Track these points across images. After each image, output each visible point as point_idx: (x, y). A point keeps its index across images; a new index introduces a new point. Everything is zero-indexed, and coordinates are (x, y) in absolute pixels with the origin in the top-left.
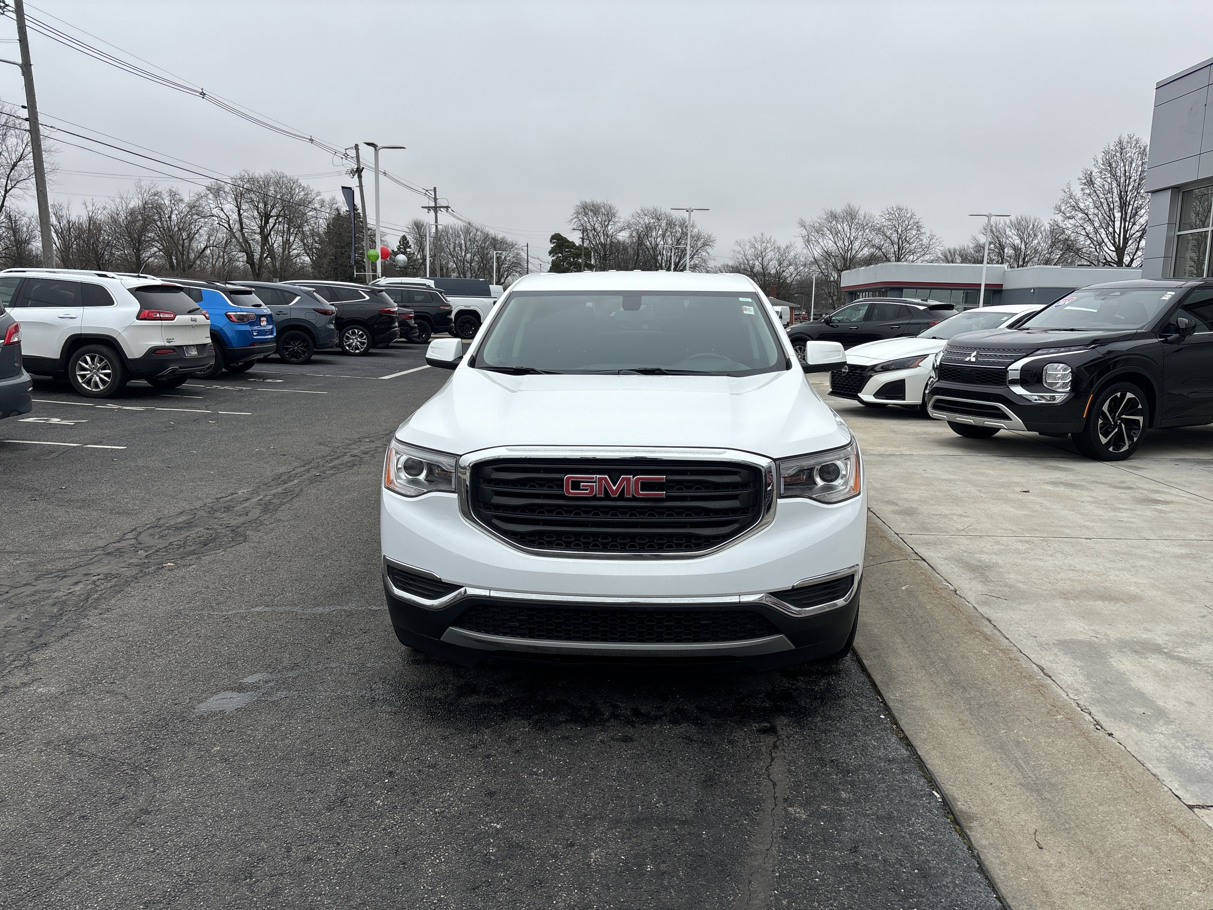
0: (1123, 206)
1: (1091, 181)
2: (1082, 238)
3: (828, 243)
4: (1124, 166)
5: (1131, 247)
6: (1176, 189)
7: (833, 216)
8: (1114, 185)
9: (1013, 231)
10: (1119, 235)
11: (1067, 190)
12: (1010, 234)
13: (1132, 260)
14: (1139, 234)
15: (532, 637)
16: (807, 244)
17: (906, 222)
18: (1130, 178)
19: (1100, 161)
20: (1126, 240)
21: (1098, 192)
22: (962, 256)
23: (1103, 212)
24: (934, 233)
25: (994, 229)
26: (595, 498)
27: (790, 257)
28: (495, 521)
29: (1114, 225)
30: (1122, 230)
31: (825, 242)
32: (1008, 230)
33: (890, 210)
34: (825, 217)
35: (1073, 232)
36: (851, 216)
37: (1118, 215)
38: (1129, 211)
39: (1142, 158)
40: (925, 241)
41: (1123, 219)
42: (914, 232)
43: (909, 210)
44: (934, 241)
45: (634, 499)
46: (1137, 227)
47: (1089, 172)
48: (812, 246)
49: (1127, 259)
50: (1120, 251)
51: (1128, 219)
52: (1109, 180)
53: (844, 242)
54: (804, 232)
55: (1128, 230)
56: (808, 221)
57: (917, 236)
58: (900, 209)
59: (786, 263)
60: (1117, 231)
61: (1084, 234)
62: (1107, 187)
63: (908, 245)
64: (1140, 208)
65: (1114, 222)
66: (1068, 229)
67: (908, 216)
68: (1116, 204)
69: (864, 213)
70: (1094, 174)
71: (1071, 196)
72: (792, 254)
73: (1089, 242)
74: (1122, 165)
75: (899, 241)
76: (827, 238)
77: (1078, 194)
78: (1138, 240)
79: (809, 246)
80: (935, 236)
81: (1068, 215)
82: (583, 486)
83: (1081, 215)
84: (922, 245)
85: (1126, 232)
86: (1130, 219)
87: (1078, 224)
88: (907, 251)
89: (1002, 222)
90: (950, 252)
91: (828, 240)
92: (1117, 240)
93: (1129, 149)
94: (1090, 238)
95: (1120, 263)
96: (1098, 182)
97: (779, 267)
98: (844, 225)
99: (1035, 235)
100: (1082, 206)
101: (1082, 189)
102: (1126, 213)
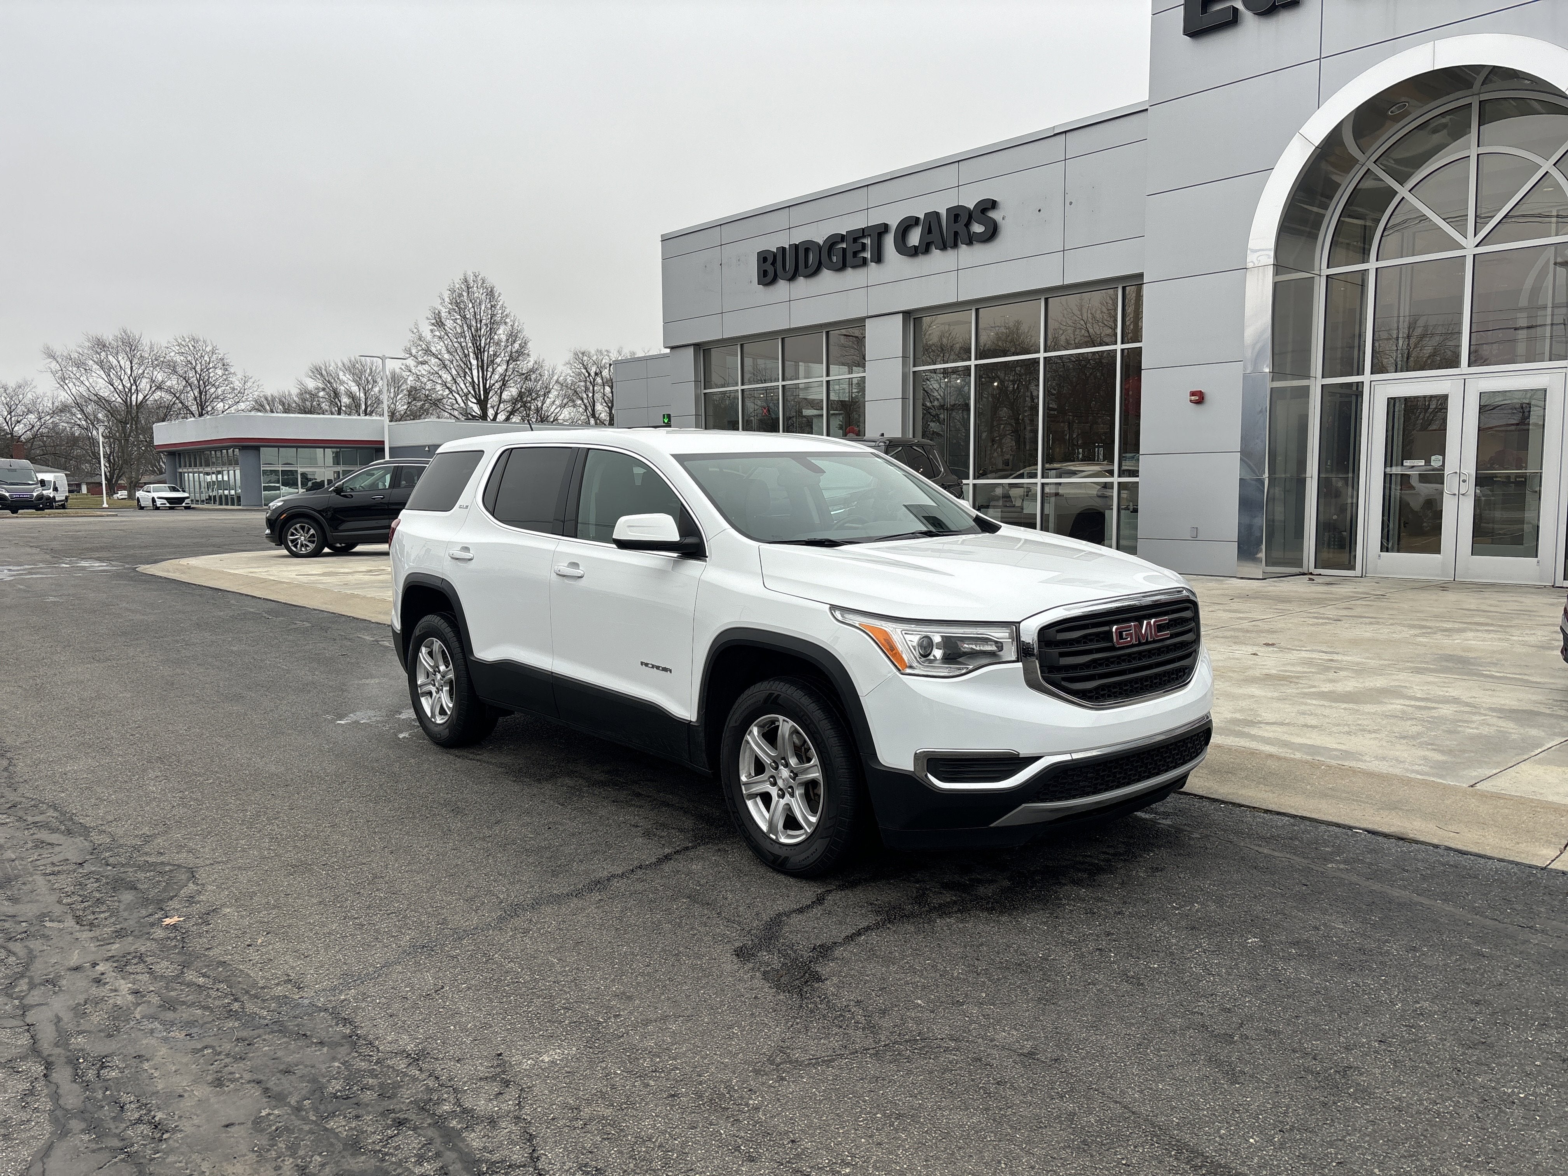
0: (479, 352)
1: (441, 321)
2: (438, 387)
3: (99, 383)
4: (473, 307)
5: (493, 400)
7: (101, 345)
8: (466, 328)
9: (347, 376)
10: (479, 385)
11: (415, 331)
12: (345, 379)
13: (496, 414)
14: (497, 385)
16: (62, 383)
17: (206, 358)
18: (481, 321)
19: (447, 300)
20: (487, 392)
21: (450, 335)
22: (283, 405)
23: (458, 358)
24: (249, 374)
25: (324, 373)
27: (26, 401)
29: (472, 374)
30: (481, 380)
31: (91, 380)
32: (341, 374)
33: (180, 341)
34: (87, 344)
35: (429, 380)
36: (130, 346)
37: (474, 362)
38: (485, 359)
39: (490, 301)
40: (237, 384)
41: (481, 367)
42: (220, 372)
43: (209, 342)
44: (249, 384)
46: (496, 377)
47: (437, 312)
48: (71, 385)
49: (491, 412)
50: (483, 404)
51: (485, 368)
52: (459, 321)
53: (122, 381)
54: (54, 366)
55: (486, 380)
56: (59, 349)
57: (225, 377)
58: (195, 340)
59: (20, 409)
60: (476, 381)
61: (440, 382)
62: (459, 331)
63: (213, 390)
64: (495, 355)
65: (471, 369)
66: (423, 376)
67: (208, 349)
68: (470, 350)
69: (149, 344)
70: (443, 314)
71: (420, 338)
72: (29, 396)
73: (447, 392)
74: (470, 305)
75: (199, 382)
76: (93, 374)
77: (428, 336)
78: (499, 391)
79: (66, 387)
80: (251, 378)
81: (420, 360)
83: (434, 361)
84: (234, 389)
85: (485, 379)
86: (487, 368)
87: (432, 371)
88: (213, 396)
89: (333, 364)
90: (266, 399)
91: (95, 379)
92: (477, 390)
93: (475, 289)
94: (448, 388)
95: (484, 417)
96: (449, 324)
97: (9, 416)
98: (120, 358)
99: (375, 382)
100: (433, 349)
101: (432, 331)
102: (482, 361)
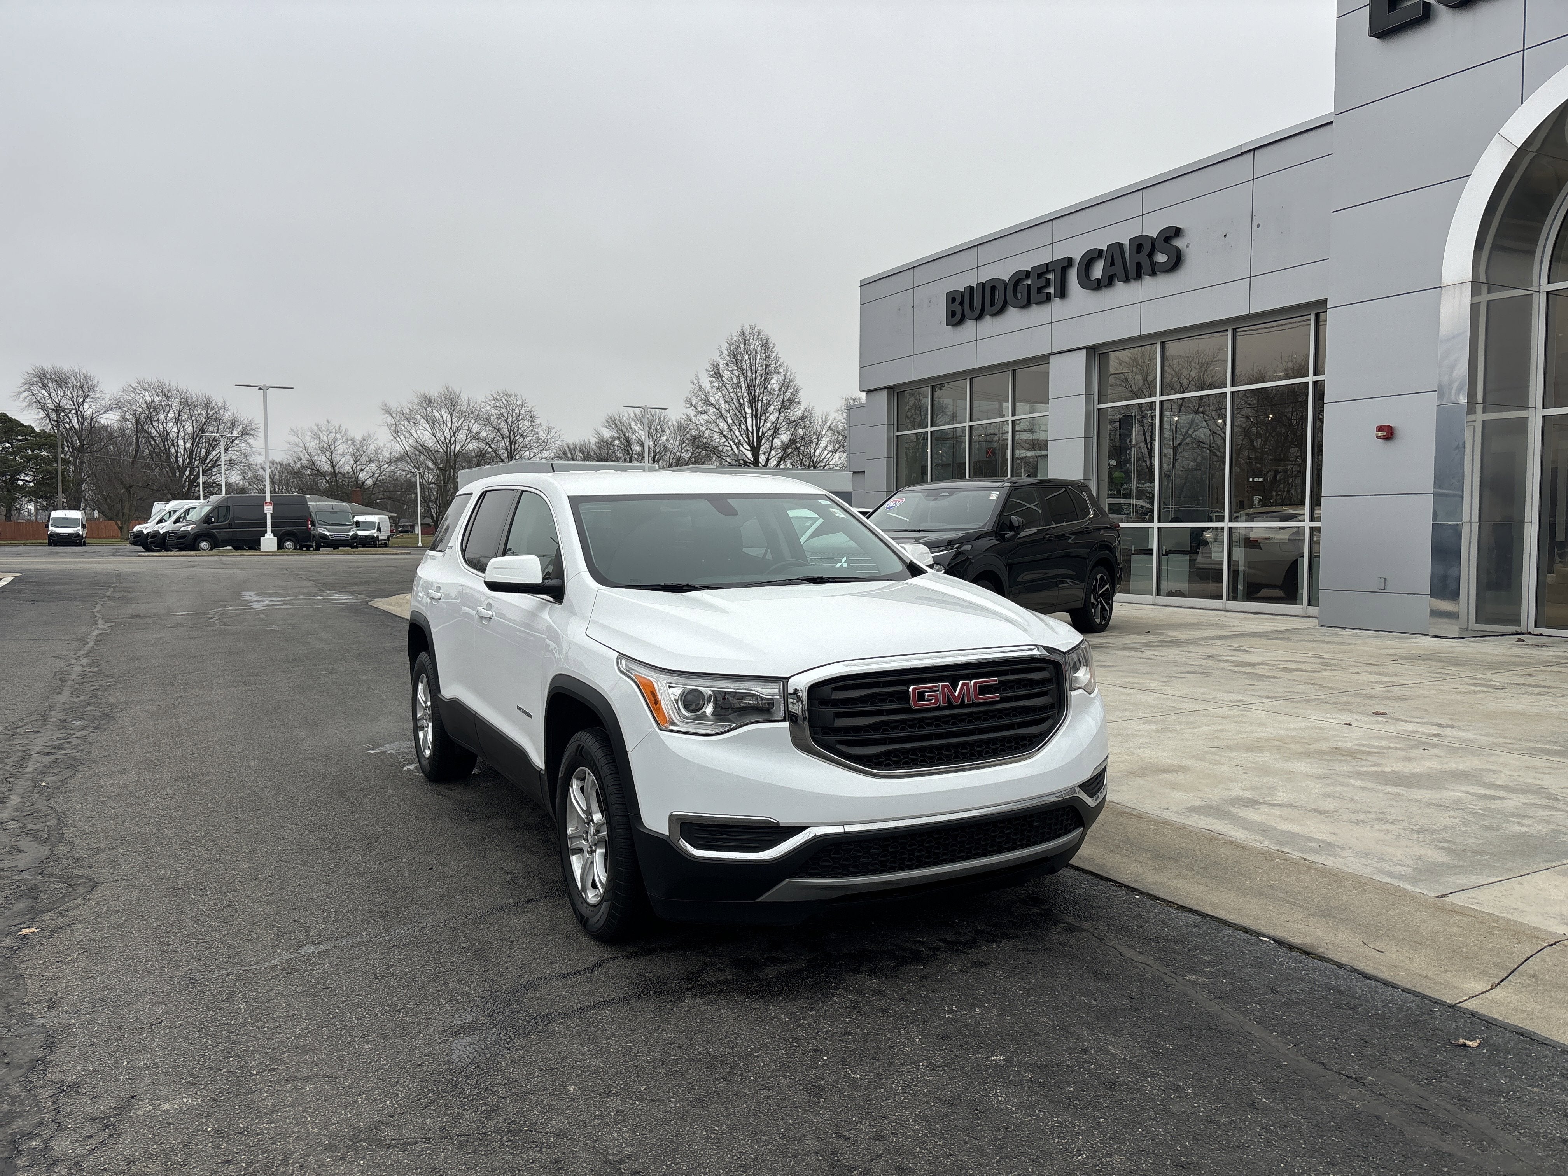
0: (753, 401)
1: (719, 373)
2: (716, 435)
3: (425, 436)
4: (749, 358)
5: (765, 447)
6: (890, 389)
7: (428, 401)
8: (742, 379)
9: (639, 425)
10: (752, 433)
11: (696, 382)
12: (636, 428)
13: (768, 460)
14: (770, 433)
15: (883, 872)
16: (395, 435)
17: (517, 411)
18: (756, 372)
19: (725, 352)
20: (759, 439)
21: (727, 385)
22: (583, 453)
23: (734, 408)
24: (552, 425)
25: (618, 422)
26: (939, 708)
27: (369, 451)
28: (839, 747)
29: (746, 422)
30: (754, 428)
31: (419, 433)
32: (633, 423)
33: (495, 396)
34: (417, 401)
35: (707, 429)
36: (451, 401)
37: (749, 411)
38: (759, 407)
39: (765, 353)
40: (542, 435)
41: (755, 416)
42: (527, 424)
43: (519, 396)
44: (552, 434)
45: (973, 705)
46: (769, 425)
47: (716, 364)
48: (402, 437)
49: (762, 459)
50: (755, 451)
51: (759, 416)
52: (736, 373)
53: (443, 433)
54: (390, 420)
55: (760, 428)
56: (394, 405)
57: (531, 428)
58: (509, 396)
59: (364, 459)
60: (750, 428)
61: (717, 430)
62: (735, 381)
63: (521, 440)
64: (769, 404)
65: (745, 418)
66: (701, 424)
67: (518, 403)
68: (745, 399)
69: (467, 399)
70: (721, 366)
71: (700, 389)
72: (372, 447)
73: (723, 440)
74: (747, 357)
75: (510, 433)
76: (421, 427)
77: (707, 386)
78: (771, 439)
79: (398, 439)
80: (554, 429)
81: (700, 410)
82: (928, 696)
83: (712, 410)
84: (539, 439)
85: (758, 428)
86: (761, 416)
87: (710, 420)
88: (521, 445)
89: (626, 415)
90: (569, 448)
91: (422, 431)
92: (751, 438)
93: (751, 341)
94: (724, 436)
95: (756, 463)
96: (726, 375)
97: (355, 465)
98: (443, 412)
99: (663, 431)
100: (712, 400)
101: (711, 382)
102: (757, 410)
